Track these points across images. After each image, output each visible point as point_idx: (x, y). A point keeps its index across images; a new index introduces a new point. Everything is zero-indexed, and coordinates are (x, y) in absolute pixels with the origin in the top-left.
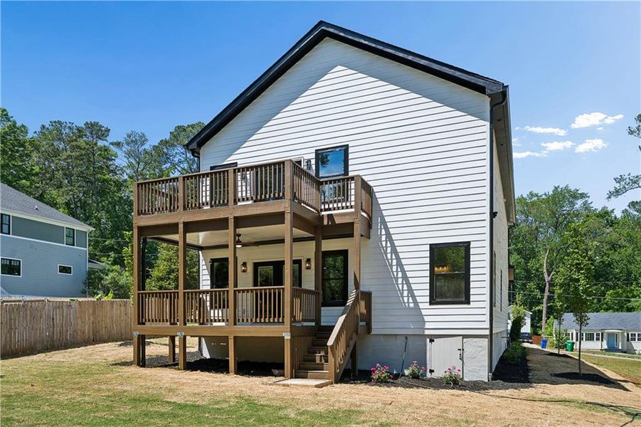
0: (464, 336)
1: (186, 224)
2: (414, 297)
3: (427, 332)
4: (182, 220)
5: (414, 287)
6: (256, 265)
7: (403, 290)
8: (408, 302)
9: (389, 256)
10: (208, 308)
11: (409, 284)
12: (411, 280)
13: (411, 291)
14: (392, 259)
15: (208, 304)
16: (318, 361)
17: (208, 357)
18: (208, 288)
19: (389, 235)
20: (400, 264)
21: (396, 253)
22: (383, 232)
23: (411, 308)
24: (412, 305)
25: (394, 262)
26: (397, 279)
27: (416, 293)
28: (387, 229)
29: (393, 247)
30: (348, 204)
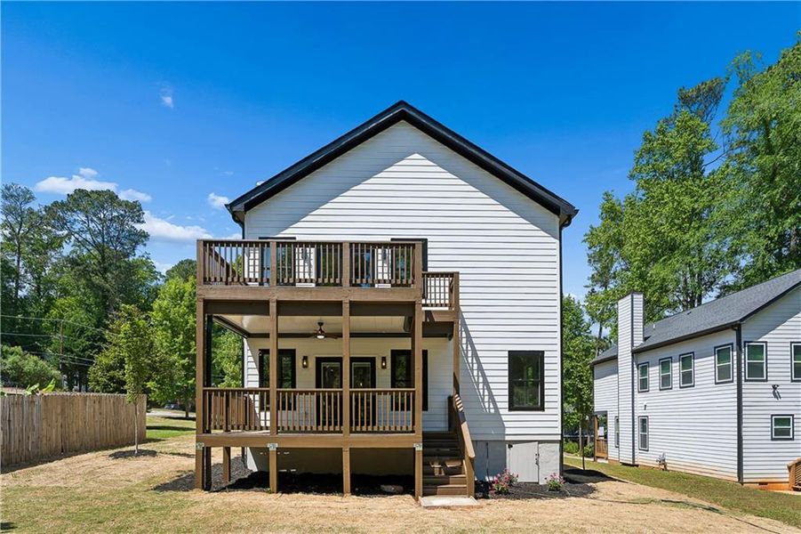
0: (540, 442)
1: (279, 303)
2: (494, 403)
3: (507, 438)
4: (275, 298)
5: (494, 392)
6: (319, 361)
7: (484, 395)
8: (489, 408)
9: (470, 360)
10: (257, 410)
11: (489, 390)
12: (492, 386)
13: (491, 396)
14: (472, 363)
15: (257, 404)
16: (437, 474)
17: (255, 470)
18: (256, 385)
19: (469, 338)
20: (480, 369)
21: (477, 358)
22: (464, 335)
23: (492, 414)
24: (492, 411)
25: (475, 366)
26: (478, 383)
27: (496, 399)
28: (467, 332)
29: (474, 350)
30: (428, 302)
